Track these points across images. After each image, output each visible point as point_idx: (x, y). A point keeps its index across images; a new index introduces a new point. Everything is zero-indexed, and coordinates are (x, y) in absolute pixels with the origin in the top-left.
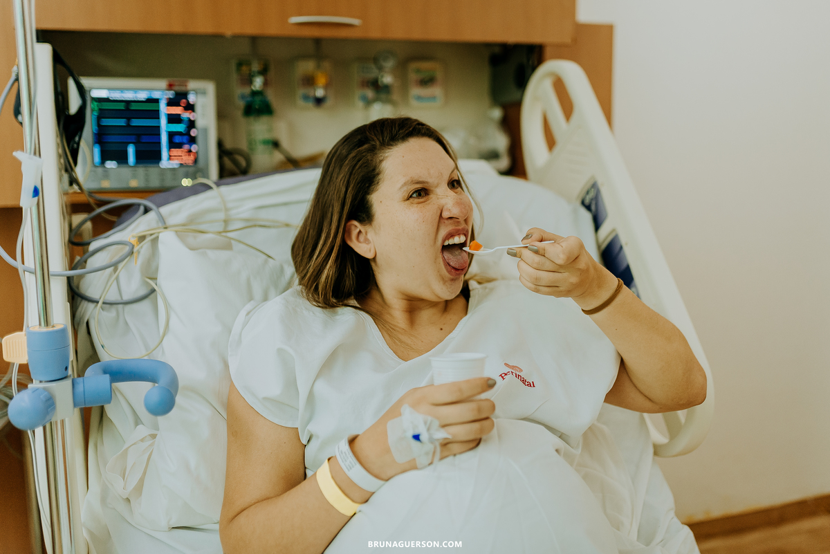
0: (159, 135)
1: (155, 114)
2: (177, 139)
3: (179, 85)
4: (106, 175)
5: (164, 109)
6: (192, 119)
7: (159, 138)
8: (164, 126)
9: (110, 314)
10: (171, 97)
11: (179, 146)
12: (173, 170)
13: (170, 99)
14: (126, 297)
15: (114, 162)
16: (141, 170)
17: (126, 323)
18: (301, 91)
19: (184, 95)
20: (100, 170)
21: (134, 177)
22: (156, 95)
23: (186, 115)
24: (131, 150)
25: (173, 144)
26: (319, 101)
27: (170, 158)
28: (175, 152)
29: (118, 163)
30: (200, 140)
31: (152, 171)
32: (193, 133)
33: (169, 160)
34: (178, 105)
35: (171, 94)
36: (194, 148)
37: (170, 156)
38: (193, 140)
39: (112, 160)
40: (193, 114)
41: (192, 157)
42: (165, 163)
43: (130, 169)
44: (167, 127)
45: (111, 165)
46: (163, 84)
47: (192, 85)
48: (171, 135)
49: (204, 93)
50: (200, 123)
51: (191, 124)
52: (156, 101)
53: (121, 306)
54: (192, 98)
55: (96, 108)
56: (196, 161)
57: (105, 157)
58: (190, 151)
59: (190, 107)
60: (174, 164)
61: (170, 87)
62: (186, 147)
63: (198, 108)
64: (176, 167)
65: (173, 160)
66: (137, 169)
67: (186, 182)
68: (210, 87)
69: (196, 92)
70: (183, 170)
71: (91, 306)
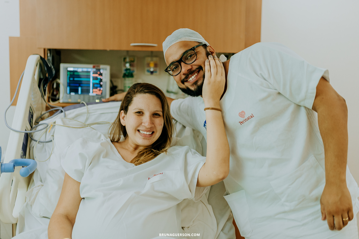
0: (89, 84)
1: (88, 77)
2: (96, 86)
3: (97, 67)
4: (70, 97)
5: (92, 75)
6: (101, 78)
7: (90, 85)
8: (92, 81)
9: (40, 145)
10: (95, 71)
11: (96, 88)
12: (93, 96)
13: (94, 71)
14: (47, 140)
15: (74, 93)
16: (82, 96)
17: (45, 149)
18: (147, 69)
19: (99, 70)
20: (68, 95)
21: (80, 98)
22: (89, 70)
23: (99, 77)
24: (80, 89)
25: (94, 87)
26: (152, 73)
27: (93, 92)
28: (95, 90)
29: (75, 93)
30: (103, 86)
31: (86, 96)
32: (101, 83)
33: (93, 93)
34: (97, 73)
35: (94, 70)
36: (101, 89)
37: (93, 91)
38: (101, 86)
39: (73, 92)
40: (102, 77)
41: (101, 92)
42: (91, 94)
43: (79, 95)
44: (93, 81)
45: (73, 94)
46: (91, 66)
47: (102, 66)
48: (94, 84)
49: (106, 69)
50: (103, 80)
51: (101, 80)
52: (89, 72)
53: (45, 143)
54: (102, 71)
55: (69, 74)
56: (102, 93)
57: (71, 91)
58: (100, 90)
59: (101, 74)
60: (94, 94)
61: (94, 67)
62: (99, 88)
63: (103, 75)
64: (95, 95)
65: (94, 93)
66: (81, 95)
67: (97, 101)
68: (108, 67)
69: (103, 69)
70: (97, 96)
71: (35, 142)
